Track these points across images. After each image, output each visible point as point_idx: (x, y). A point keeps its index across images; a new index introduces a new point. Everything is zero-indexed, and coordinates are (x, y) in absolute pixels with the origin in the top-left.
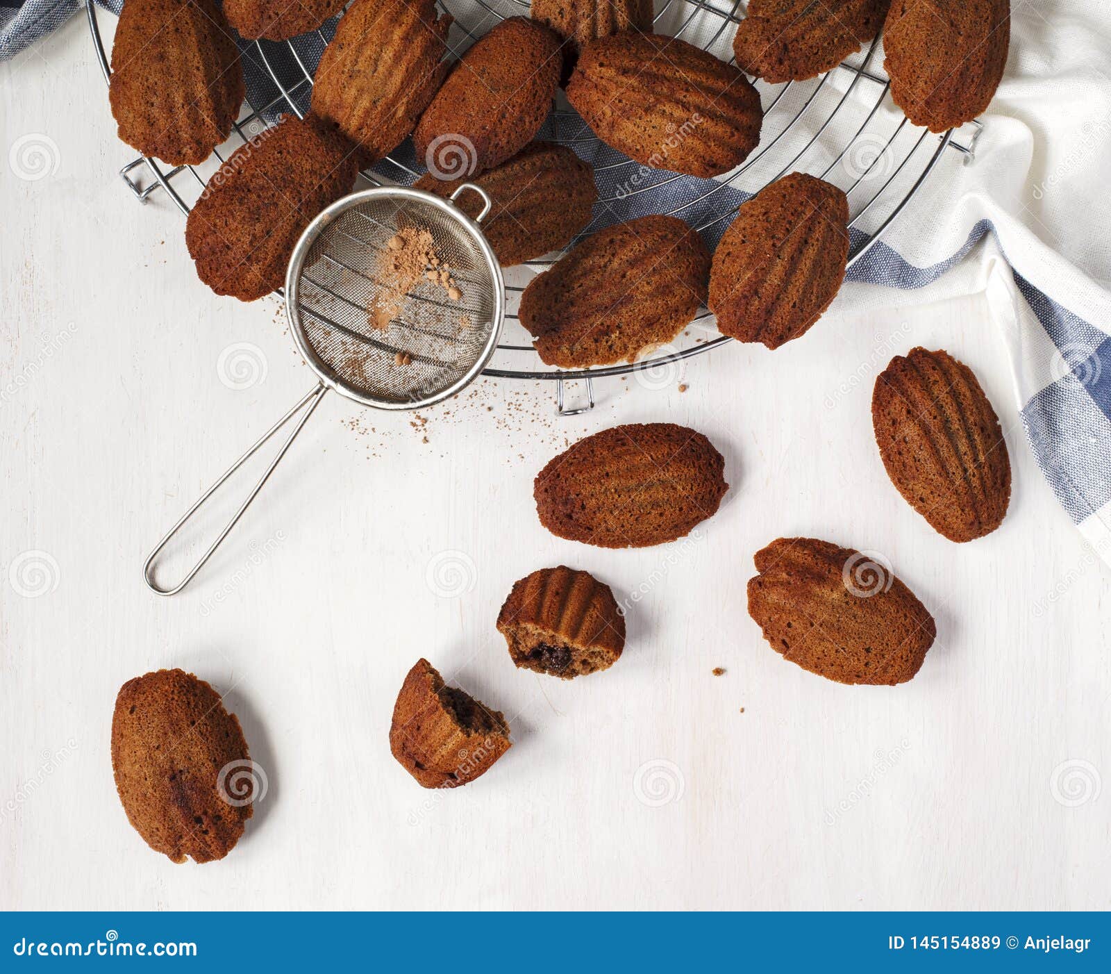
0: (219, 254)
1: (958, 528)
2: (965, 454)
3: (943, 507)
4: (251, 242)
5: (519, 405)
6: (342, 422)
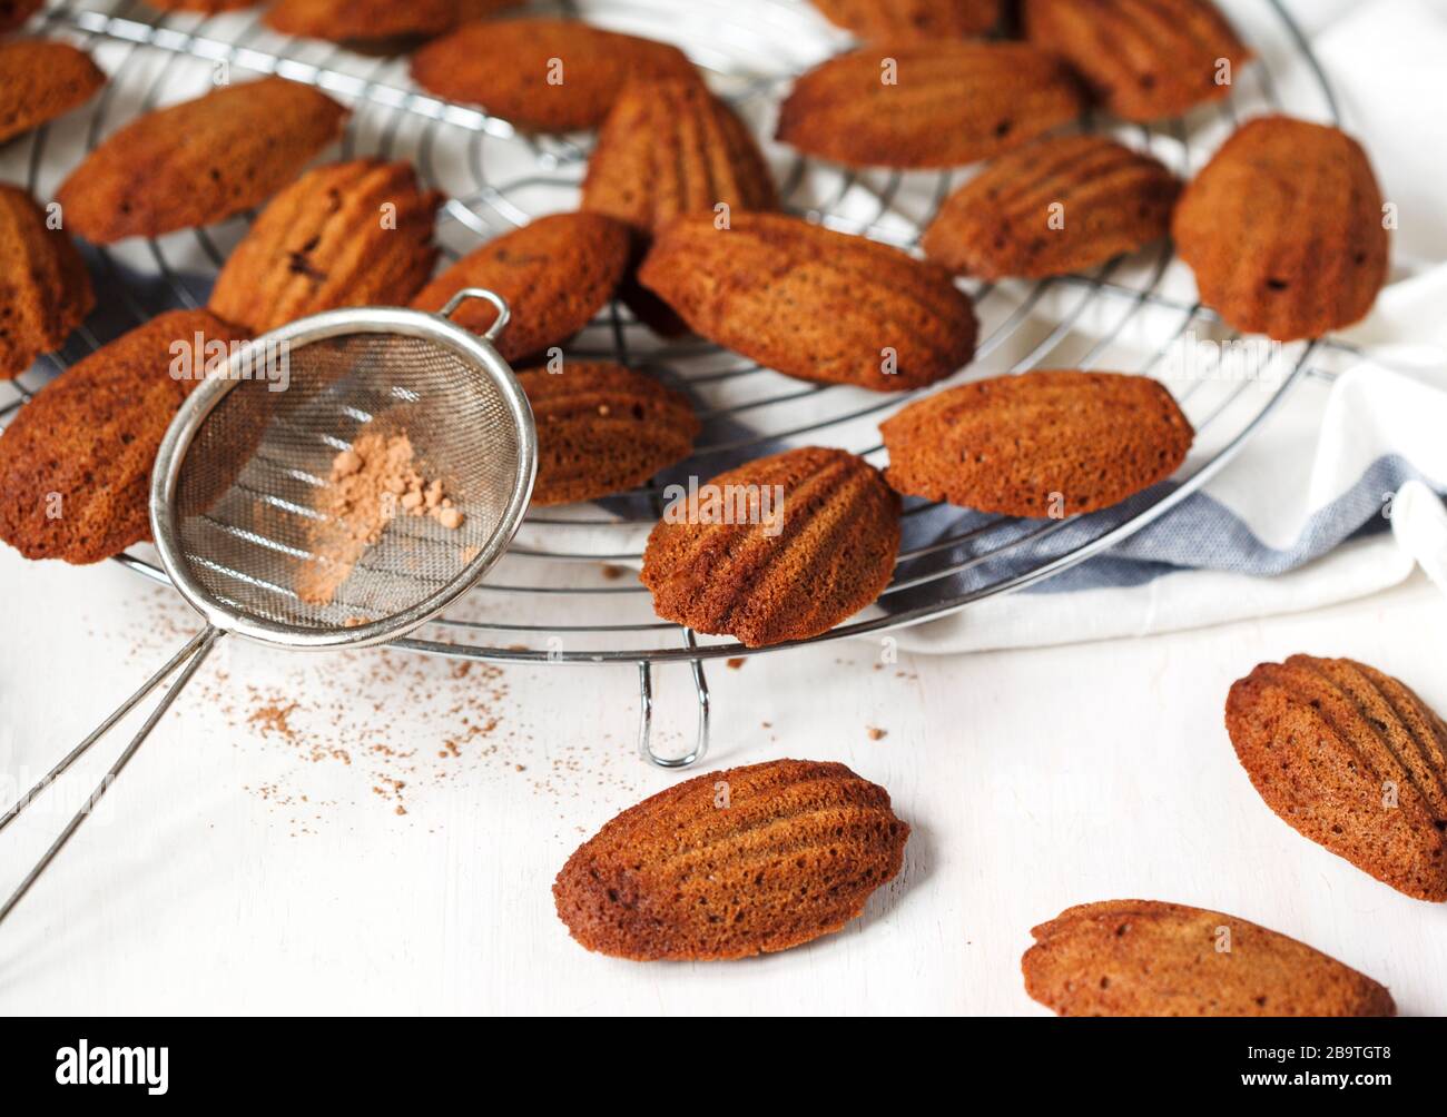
0: (37, 478)
1: (1412, 862)
2: (1404, 747)
3: (1377, 831)
4: (95, 451)
5: (576, 763)
6: (247, 788)
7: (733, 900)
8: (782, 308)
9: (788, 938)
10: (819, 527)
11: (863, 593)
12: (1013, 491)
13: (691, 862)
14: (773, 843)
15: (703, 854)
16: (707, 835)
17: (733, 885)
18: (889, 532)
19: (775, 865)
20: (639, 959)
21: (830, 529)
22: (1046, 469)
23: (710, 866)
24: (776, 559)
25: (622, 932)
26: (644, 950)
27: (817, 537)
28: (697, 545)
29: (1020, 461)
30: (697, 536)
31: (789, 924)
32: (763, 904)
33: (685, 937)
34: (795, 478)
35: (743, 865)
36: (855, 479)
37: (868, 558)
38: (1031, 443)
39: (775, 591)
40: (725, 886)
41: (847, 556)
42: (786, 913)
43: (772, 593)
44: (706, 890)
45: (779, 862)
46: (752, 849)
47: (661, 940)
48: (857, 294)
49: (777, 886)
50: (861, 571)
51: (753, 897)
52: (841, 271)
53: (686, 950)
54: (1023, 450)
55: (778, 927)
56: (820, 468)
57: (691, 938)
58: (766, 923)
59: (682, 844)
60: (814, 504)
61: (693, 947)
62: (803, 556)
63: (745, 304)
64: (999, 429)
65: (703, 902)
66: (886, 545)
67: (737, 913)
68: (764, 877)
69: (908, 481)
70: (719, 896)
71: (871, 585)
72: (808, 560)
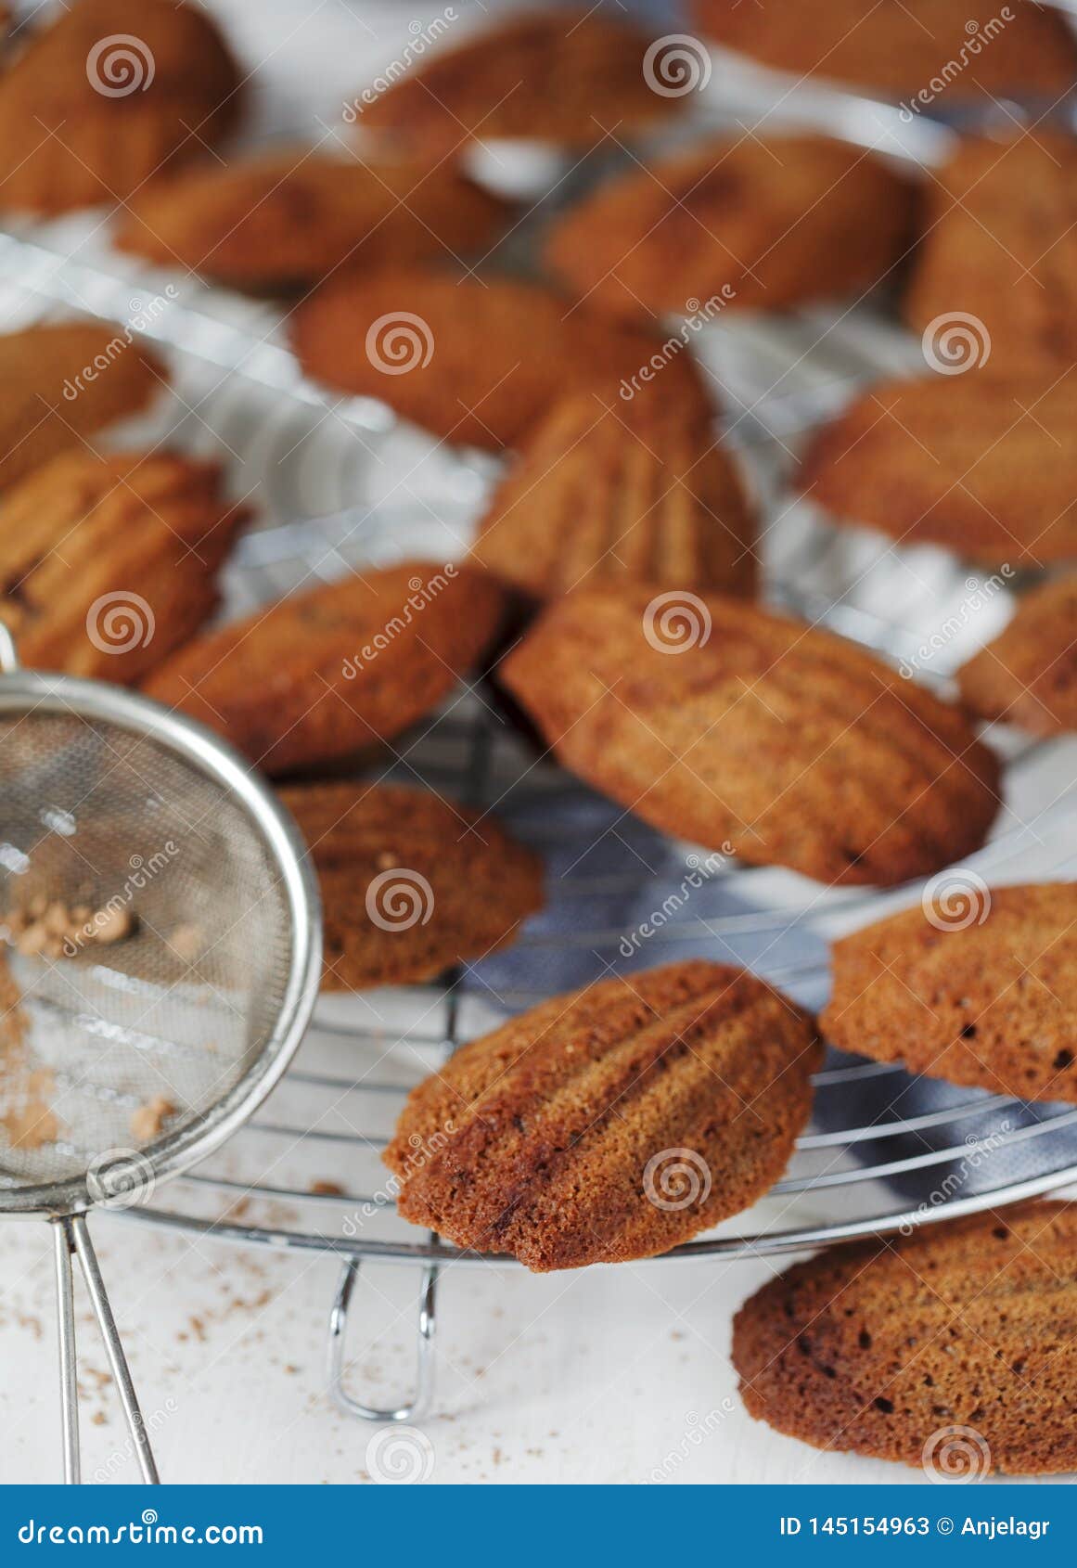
7: (972, 1389)
8: (697, 742)
9: (1044, 1461)
10: (669, 1089)
11: (732, 1193)
12: (1005, 1057)
13: (927, 1321)
14: (1054, 1318)
15: (948, 1312)
16: (963, 1287)
17: (978, 1367)
18: (793, 1099)
19: (1047, 1349)
20: (819, 1444)
21: (687, 1093)
22: (1061, 1026)
23: (953, 1332)
24: (591, 1136)
25: (802, 1401)
26: (828, 1434)
27: (663, 1104)
28: (473, 1108)
29: (1021, 1010)
30: (476, 1096)
31: (1050, 1440)
32: (1016, 1403)
33: (891, 1428)
34: (648, 1010)
35: (999, 1340)
36: (748, 1015)
37: (748, 1139)
38: (1042, 986)
39: (583, 1186)
40: (964, 1366)
41: (711, 1135)
42: (1048, 1423)
43: (577, 1189)
44: (936, 1366)
45: (1053, 1348)
46: (1020, 1320)
47: (856, 1425)
48: (810, 732)
49: (1042, 1383)
50: (734, 1159)
51: (1003, 1389)
52: (795, 695)
53: (888, 1446)
54: (1027, 996)
55: (1032, 1442)
56: (693, 996)
57: (899, 1431)
58: (1014, 1432)
59: (923, 1293)
60: (670, 1052)
61: (899, 1444)
62: (635, 1134)
63: (640, 729)
64: (996, 961)
65: (929, 1382)
66: (783, 1120)
67: (974, 1409)
68: (1026, 1365)
69: (851, 1030)
70: (953, 1378)
71: (747, 1182)
72: (642, 1140)
